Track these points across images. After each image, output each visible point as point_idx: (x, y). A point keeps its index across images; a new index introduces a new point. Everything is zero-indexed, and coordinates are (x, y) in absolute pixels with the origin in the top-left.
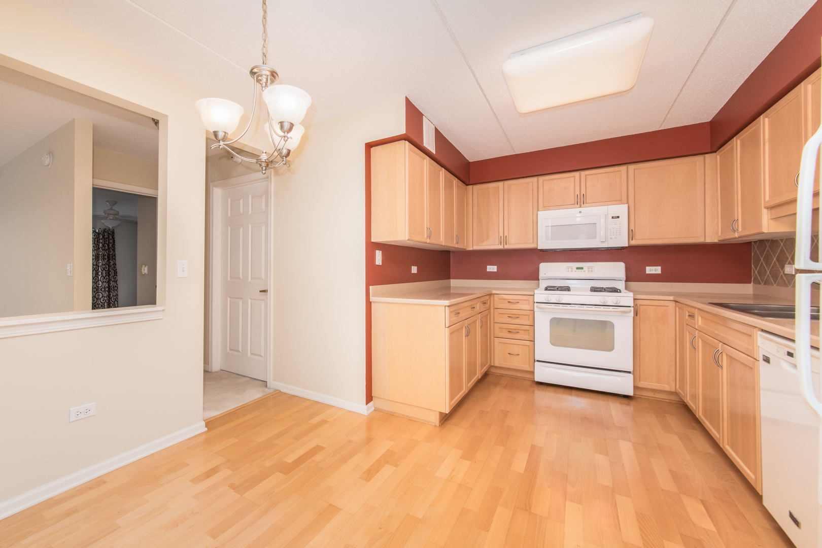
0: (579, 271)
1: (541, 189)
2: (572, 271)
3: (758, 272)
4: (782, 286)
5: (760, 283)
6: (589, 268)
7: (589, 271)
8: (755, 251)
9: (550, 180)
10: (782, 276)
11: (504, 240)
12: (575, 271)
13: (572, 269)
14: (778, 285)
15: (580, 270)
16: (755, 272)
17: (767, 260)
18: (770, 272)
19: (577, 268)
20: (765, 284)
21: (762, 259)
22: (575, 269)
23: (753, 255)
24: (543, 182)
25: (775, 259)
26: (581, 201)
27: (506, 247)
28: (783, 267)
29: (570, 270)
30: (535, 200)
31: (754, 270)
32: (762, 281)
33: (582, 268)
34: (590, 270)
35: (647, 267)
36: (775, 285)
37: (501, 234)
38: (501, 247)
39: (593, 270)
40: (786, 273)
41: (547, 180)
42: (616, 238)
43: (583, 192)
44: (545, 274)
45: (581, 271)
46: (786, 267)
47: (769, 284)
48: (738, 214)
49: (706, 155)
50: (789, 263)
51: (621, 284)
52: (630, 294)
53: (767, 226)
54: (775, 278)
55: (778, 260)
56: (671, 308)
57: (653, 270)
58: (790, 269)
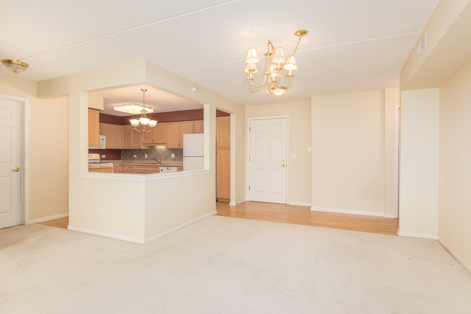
4: (132, 160)
5: (124, 160)
7: (91, 157)
10: (132, 158)
16: (122, 157)
17: (127, 154)
18: (128, 157)
20: (126, 160)
21: (125, 154)
23: (121, 152)
28: (133, 156)
35: (102, 156)
36: (130, 160)
42: (103, 146)
46: (134, 156)
47: (128, 160)
48: (132, 143)
49: (119, 125)
50: (135, 155)
51: (99, 161)
52: (112, 164)
53: (143, 147)
54: (130, 158)
55: (131, 154)
56: (119, 167)
57: (104, 156)
58: (135, 156)
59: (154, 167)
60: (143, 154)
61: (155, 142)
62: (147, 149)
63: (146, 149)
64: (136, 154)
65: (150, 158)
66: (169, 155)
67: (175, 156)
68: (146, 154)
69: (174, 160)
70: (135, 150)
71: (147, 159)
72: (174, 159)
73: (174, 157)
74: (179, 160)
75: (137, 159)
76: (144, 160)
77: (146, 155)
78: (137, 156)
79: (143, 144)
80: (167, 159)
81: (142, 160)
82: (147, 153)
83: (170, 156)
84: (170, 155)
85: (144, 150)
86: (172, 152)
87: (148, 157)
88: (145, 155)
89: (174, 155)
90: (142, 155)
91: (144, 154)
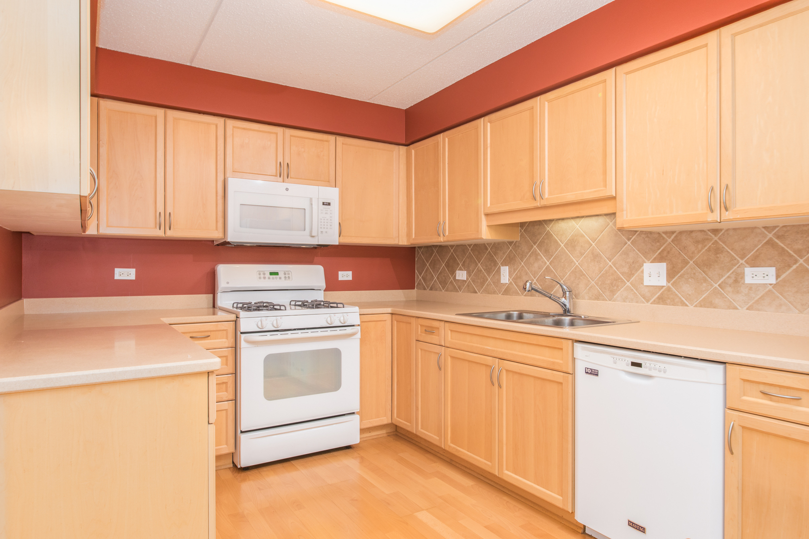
0: (273, 278)
1: (229, 140)
2: (265, 278)
3: (422, 277)
4: (451, 291)
5: (425, 289)
6: (285, 274)
7: (285, 277)
8: (419, 256)
9: (244, 129)
10: (451, 282)
11: (165, 220)
12: (269, 278)
13: (264, 274)
14: (446, 291)
15: (274, 276)
16: (419, 278)
17: (434, 265)
18: (438, 278)
19: (271, 274)
20: (431, 289)
21: (428, 265)
22: (268, 275)
23: (416, 260)
24: (233, 130)
25: (444, 265)
26: (284, 172)
27: (171, 234)
28: (453, 273)
29: (262, 276)
30: (221, 157)
31: (417, 275)
32: (428, 287)
33: (277, 274)
34: (287, 276)
35: (339, 272)
36: (443, 291)
37: (160, 209)
38: (159, 233)
39: (290, 276)
40: (457, 278)
41: (238, 128)
42: (326, 232)
43: (287, 161)
44: (228, 283)
45: (276, 278)
46: (458, 272)
47: (436, 290)
48: (445, 216)
49: (400, 146)
50: (460, 269)
51: (320, 296)
52: (356, 309)
53: (486, 234)
54: (444, 283)
55: (447, 265)
56: (389, 323)
57: (345, 276)
58: (461, 275)
59: (542, 341)
60: (492, 267)
61: (546, 196)
62: (511, 243)
63: (504, 243)
64: (465, 267)
65: (521, 284)
66: (626, 270)
67: (671, 274)
68: (504, 264)
69: (661, 300)
70: (461, 248)
71: (507, 291)
72: (663, 297)
73: (662, 281)
74: (702, 304)
75: (468, 286)
76: (494, 293)
77: (502, 268)
78: (469, 274)
79: (487, 215)
80: (613, 292)
81: (487, 291)
82: (509, 261)
83: (630, 275)
84: (635, 268)
85: (496, 246)
86: (645, 254)
87: (516, 279)
88: (499, 271)
89: (662, 267)
90: (489, 271)
91: (495, 264)
